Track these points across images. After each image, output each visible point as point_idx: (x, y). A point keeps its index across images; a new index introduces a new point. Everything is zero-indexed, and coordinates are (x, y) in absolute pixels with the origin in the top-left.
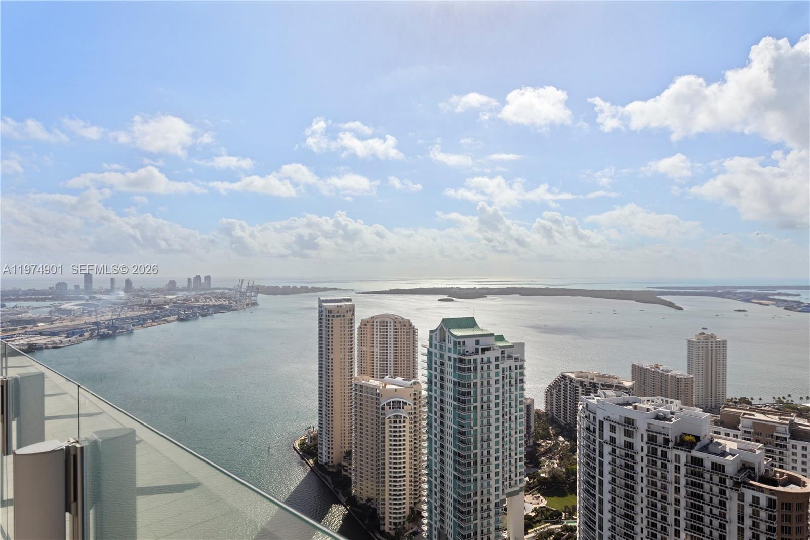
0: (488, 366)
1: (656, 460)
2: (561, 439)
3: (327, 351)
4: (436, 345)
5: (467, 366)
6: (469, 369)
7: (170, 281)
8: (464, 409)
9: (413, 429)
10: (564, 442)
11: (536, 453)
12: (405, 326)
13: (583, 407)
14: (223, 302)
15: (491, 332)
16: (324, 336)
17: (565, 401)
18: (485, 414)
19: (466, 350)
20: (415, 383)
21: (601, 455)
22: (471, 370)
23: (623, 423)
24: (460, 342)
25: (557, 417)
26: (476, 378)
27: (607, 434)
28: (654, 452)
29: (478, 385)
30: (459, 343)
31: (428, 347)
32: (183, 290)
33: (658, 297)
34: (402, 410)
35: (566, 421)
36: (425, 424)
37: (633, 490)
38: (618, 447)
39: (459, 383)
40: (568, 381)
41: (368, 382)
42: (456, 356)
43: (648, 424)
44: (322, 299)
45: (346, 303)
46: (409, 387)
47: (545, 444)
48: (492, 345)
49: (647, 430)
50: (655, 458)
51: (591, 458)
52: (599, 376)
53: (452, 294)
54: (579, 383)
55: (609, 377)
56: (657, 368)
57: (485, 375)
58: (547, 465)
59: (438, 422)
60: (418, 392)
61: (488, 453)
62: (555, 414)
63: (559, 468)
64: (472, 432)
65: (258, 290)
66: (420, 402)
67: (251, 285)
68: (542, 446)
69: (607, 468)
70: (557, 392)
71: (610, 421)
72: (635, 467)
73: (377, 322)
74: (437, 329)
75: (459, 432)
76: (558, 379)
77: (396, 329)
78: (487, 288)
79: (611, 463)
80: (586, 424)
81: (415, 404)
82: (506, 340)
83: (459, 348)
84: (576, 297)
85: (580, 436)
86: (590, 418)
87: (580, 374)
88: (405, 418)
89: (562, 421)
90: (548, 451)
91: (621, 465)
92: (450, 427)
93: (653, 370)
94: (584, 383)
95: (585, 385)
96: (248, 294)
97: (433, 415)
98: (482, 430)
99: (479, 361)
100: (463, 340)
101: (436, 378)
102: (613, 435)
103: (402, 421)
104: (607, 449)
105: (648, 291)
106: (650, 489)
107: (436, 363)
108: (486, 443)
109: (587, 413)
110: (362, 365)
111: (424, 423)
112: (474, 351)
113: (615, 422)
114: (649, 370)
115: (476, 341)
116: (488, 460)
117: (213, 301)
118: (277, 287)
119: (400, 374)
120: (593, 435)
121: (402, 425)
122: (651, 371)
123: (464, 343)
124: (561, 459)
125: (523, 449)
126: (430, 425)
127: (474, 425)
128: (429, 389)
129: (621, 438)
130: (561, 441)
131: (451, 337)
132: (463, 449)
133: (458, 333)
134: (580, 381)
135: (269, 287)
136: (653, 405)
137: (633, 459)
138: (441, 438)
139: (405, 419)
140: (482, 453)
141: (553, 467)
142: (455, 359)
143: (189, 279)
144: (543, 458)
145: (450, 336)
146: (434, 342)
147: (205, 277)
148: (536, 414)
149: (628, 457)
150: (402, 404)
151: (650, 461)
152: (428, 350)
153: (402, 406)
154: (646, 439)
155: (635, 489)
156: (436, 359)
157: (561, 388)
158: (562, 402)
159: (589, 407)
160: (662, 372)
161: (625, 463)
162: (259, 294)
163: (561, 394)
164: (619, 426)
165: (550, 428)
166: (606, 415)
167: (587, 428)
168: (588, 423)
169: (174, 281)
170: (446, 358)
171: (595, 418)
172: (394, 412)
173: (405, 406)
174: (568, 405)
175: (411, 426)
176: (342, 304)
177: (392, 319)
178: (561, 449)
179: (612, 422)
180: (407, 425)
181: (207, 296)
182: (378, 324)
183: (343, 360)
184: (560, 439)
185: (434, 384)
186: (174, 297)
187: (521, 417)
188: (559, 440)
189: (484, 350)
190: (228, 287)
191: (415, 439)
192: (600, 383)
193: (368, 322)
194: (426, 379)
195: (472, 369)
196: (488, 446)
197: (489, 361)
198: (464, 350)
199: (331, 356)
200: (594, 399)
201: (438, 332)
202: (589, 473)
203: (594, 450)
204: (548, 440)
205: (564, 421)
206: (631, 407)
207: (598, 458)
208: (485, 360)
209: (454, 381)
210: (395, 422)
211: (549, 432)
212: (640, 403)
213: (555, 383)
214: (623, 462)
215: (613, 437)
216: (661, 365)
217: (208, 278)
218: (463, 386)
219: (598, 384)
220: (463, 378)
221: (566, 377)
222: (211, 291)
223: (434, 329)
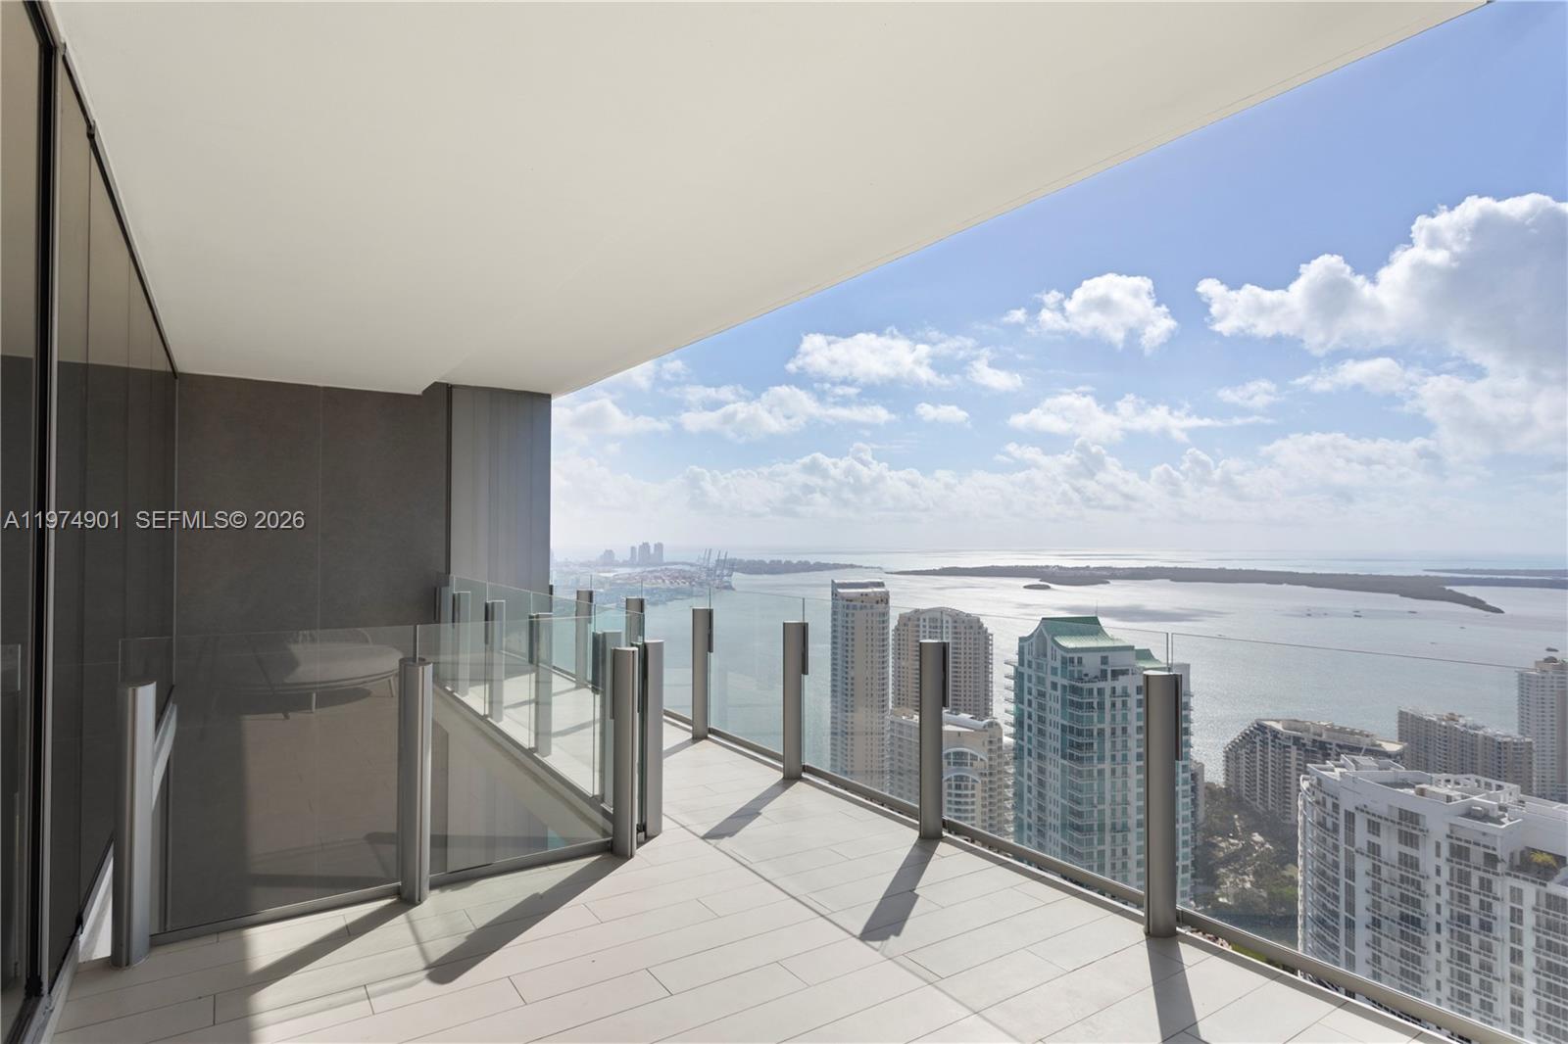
0: (1123, 701)
1: (1468, 893)
2: (1257, 837)
3: (845, 665)
4: (1030, 662)
5: (1085, 701)
6: (1090, 706)
7: (607, 551)
8: (1080, 774)
9: (988, 800)
10: (1263, 845)
11: (1210, 859)
12: (971, 627)
13: (1311, 785)
14: (682, 584)
15: (1128, 643)
16: (839, 640)
17: (1264, 772)
18: (1119, 782)
19: (1084, 672)
20: (991, 725)
21: (1351, 874)
22: (1093, 708)
23: (1397, 820)
24: (1073, 658)
25: (1247, 799)
26: (1101, 720)
27: (1362, 836)
28: (1464, 878)
29: (1106, 733)
30: (1072, 660)
31: (1017, 664)
32: (624, 564)
33: (1448, 588)
34: (969, 768)
35: (1267, 807)
36: (1010, 795)
37: (1419, 944)
38: (1387, 864)
39: (1071, 729)
40: (1269, 736)
41: (912, 718)
42: (1066, 682)
43: (1451, 825)
44: (836, 581)
45: (876, 590)
46: (980, 731)
47: (1228, 845)
48: (1130, 665)
49: (1448, 836)
50: (1466, 890)
51: (1328, 879)
52: (1331, 729)
53: (1048, 577)
54: (1292, 741)
55: (1352, 733)
56: (1453, 720)
57: (1119, 718)
58: (1231, 883)
59: (1034, 792)
60: (996, 739)
61: (1125, 852)
62: (1244, 792)
63: (1255, 890)
64: (1096, 814)
65: (734, 566)
66: (1000, 756)
67: (723, 558)
68: (1222, 849)
69: (1362, 901)
70: (1246, 753)
71: (1368, 813)
72: (1422, 904)
73: (924, 620)
74: (1032, 635)
75: (1073, 813)
76: (1251, 731)
77: (956, 633)
78: (1110, 568)
79: (1371, 891)
80: (1318, 814)
81: (990, 759)
82: (1156, 658)
83: (1072, 668)
84: (1279, 586)
85: (1305, 837)
86: (1324, 805)
87: (1292, 724)
88: (974, 781)
89: (1258, 805)
90: (1232, 858)
91: (1393, 898)
92: (1056, 803)
93: (1444, 723)
94: (1302, 741)
95: (1304, 745)
96: (718, 572)
97: (1025, 780)
98: (1113, 811)
99: (1108, 692)
100: (1080, 655)
101: (1030, 717)
102: (1374, 839)
103: (970, 787)
104: (1363, 865)
105: (1427, 576)
106: (1456, 948)
107: (1030, 693)
108: (1120, 834)
109: (1320, 796)
110: (899, 690)
111: (1010, 793)
112: (1099, 674)
113: (1380, 817)
114: (1435, 723)
115: (1102, 657)
116: (1124, 865)
117: (667, 582)
118: (762, 563)
119: (962, 708)
120: (1332, 838)
121: (969, 792)
122: (1440, 726)
123: (1080, 660)
124: (1256, 873)
125: (1188, 850)
126: (1018, 795)
127: (1098, 801)
128: (1018, 736)
129: (1391, 846)
130: (1257, 843)
131: (1057, 649)
132: (1079, 842)
133: (1069, 643)
134: (1294, 737)
135: (749, 562)
136: (1457, 790)
137: (1419, 888)
138: (1040, 819)
139: (976, 784)
140: (1114, 852)
141: (1244, 888)
142: (1064, 687)
143: (633, 548)
144: (1223, 870)
145: (1054, 647)
146: (1027, 657)
147: (655, 545)
148: (1207, 791)
149: (1408, 883)
150: (969, 757)
151: (1456, 896)
152: (1016, 669)
153: (969, 762)
154: (1445, 851)
155: (1422, 944)
156: (1030, 685)
157: (1255, 747)
158: (1258, 772)
159: (1324, 784)
160: (1462, 729)
161: (1402, 894)
162: (734, 573)
163: (1256, 757)
164: (1390, 823)
165: (1236, 816)
166: (1360, 802)
167: (1319, 823)
168: (1322, 814)
169: (611, 551)
170: (1048, 685)
171: (1336, 807)
172: (955, 771)
173: (974, 762)
174: (1270, 778)
175: (984, 795)
176: (869, 590)
177: (950, 616)
178: (1257, 856)
179: (1374, 815)
180: (978, 792)
181: (658, 574)
182: (927, 624)
183: (869, 681)
184: (1254, 838)
185: (1026, 727)
186: (611, 575)
187: (1185, 794)
188: (1253, 841)
189: (1116, 674)
190: (689, 561)
191: (991, 818)
192: (1335, 742)
193: (909, 619)
194: (1011, 719)
195: (1095, 705)
196: (1125, 839)
197: (1125, 694)
198: (1080, 672)
199: (852, 673)
200: (1333, 771)
201: (1034, 640)
202: (1324, 905)
203: (1336, 865)
204: (1233, 838)
205: (1261, 808)
206: (1412, 792)
207: (1343, 880)
208: (1119, 691)
209: (1062, 725)
210: (958, 787)
211: (1234, 824)
212: (1431, 784)
213: (1243, 738)
214: (1396, 892)
215: (1374, 844)
216: (1460, 716)
217: (659, 547)
218: (1080, 733)
219: (1330, 744)
220: (1079, 719)
221: (1266, 728)
222: (663, 567)
223: (1026, 635)
